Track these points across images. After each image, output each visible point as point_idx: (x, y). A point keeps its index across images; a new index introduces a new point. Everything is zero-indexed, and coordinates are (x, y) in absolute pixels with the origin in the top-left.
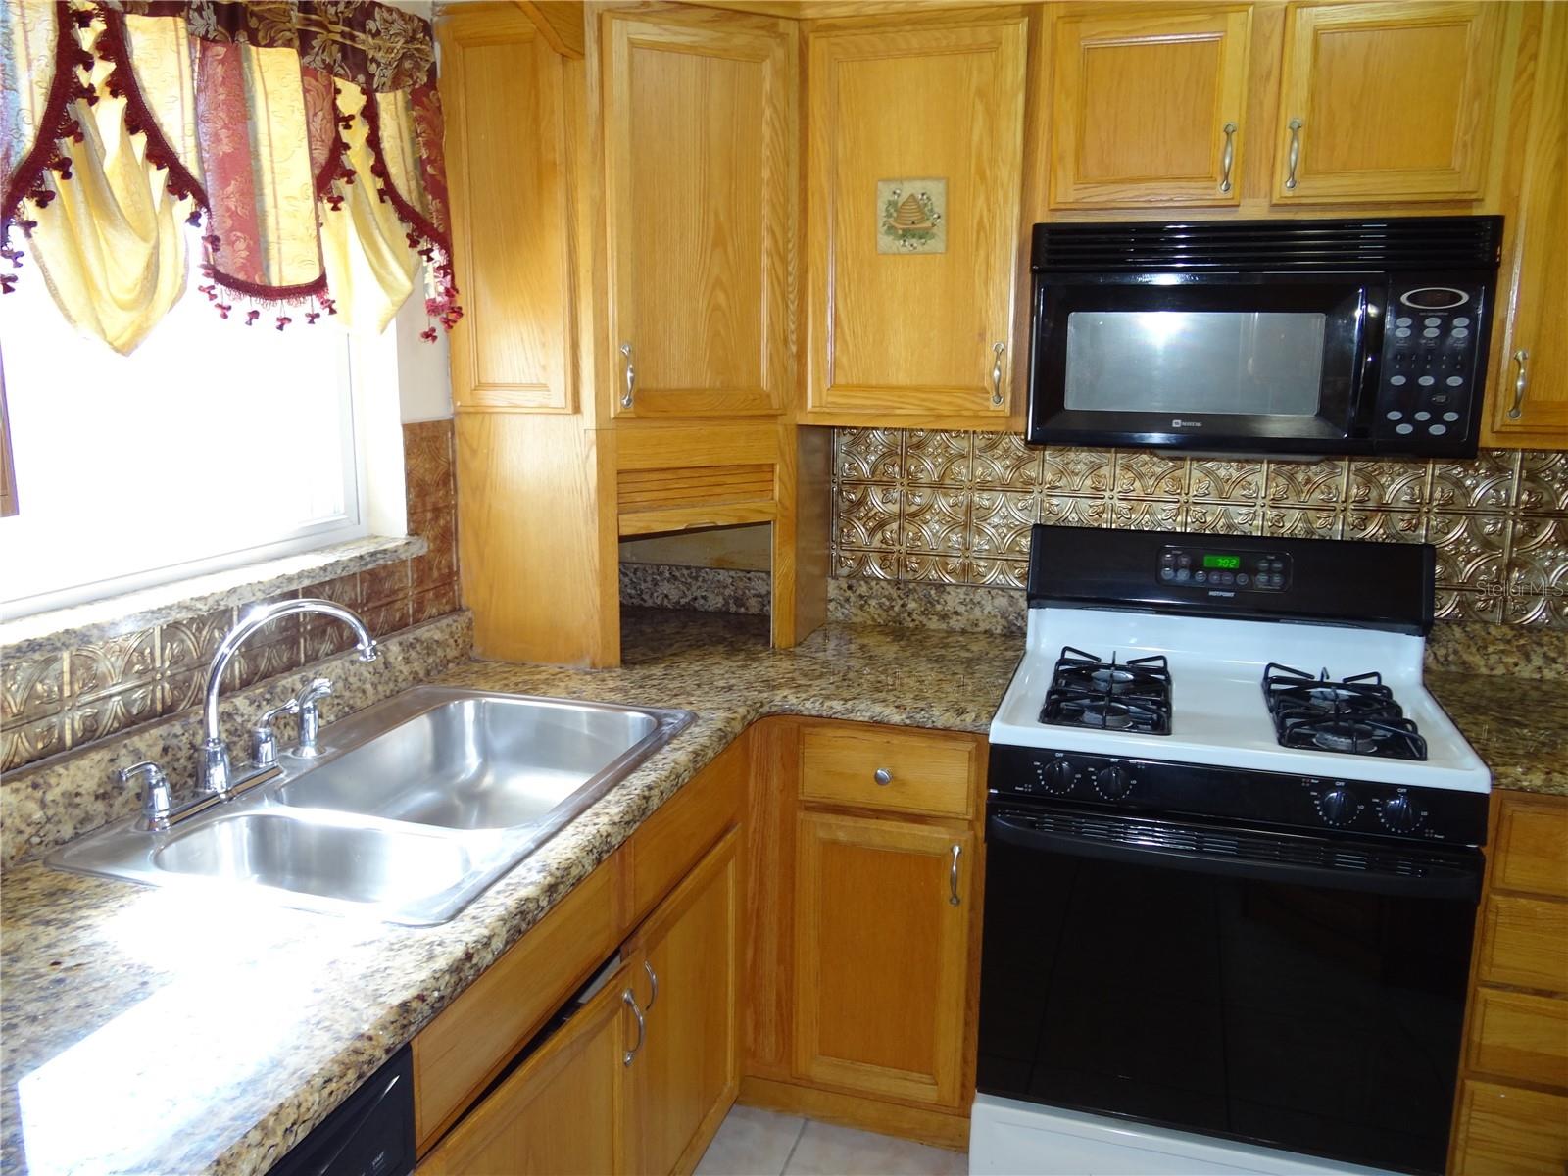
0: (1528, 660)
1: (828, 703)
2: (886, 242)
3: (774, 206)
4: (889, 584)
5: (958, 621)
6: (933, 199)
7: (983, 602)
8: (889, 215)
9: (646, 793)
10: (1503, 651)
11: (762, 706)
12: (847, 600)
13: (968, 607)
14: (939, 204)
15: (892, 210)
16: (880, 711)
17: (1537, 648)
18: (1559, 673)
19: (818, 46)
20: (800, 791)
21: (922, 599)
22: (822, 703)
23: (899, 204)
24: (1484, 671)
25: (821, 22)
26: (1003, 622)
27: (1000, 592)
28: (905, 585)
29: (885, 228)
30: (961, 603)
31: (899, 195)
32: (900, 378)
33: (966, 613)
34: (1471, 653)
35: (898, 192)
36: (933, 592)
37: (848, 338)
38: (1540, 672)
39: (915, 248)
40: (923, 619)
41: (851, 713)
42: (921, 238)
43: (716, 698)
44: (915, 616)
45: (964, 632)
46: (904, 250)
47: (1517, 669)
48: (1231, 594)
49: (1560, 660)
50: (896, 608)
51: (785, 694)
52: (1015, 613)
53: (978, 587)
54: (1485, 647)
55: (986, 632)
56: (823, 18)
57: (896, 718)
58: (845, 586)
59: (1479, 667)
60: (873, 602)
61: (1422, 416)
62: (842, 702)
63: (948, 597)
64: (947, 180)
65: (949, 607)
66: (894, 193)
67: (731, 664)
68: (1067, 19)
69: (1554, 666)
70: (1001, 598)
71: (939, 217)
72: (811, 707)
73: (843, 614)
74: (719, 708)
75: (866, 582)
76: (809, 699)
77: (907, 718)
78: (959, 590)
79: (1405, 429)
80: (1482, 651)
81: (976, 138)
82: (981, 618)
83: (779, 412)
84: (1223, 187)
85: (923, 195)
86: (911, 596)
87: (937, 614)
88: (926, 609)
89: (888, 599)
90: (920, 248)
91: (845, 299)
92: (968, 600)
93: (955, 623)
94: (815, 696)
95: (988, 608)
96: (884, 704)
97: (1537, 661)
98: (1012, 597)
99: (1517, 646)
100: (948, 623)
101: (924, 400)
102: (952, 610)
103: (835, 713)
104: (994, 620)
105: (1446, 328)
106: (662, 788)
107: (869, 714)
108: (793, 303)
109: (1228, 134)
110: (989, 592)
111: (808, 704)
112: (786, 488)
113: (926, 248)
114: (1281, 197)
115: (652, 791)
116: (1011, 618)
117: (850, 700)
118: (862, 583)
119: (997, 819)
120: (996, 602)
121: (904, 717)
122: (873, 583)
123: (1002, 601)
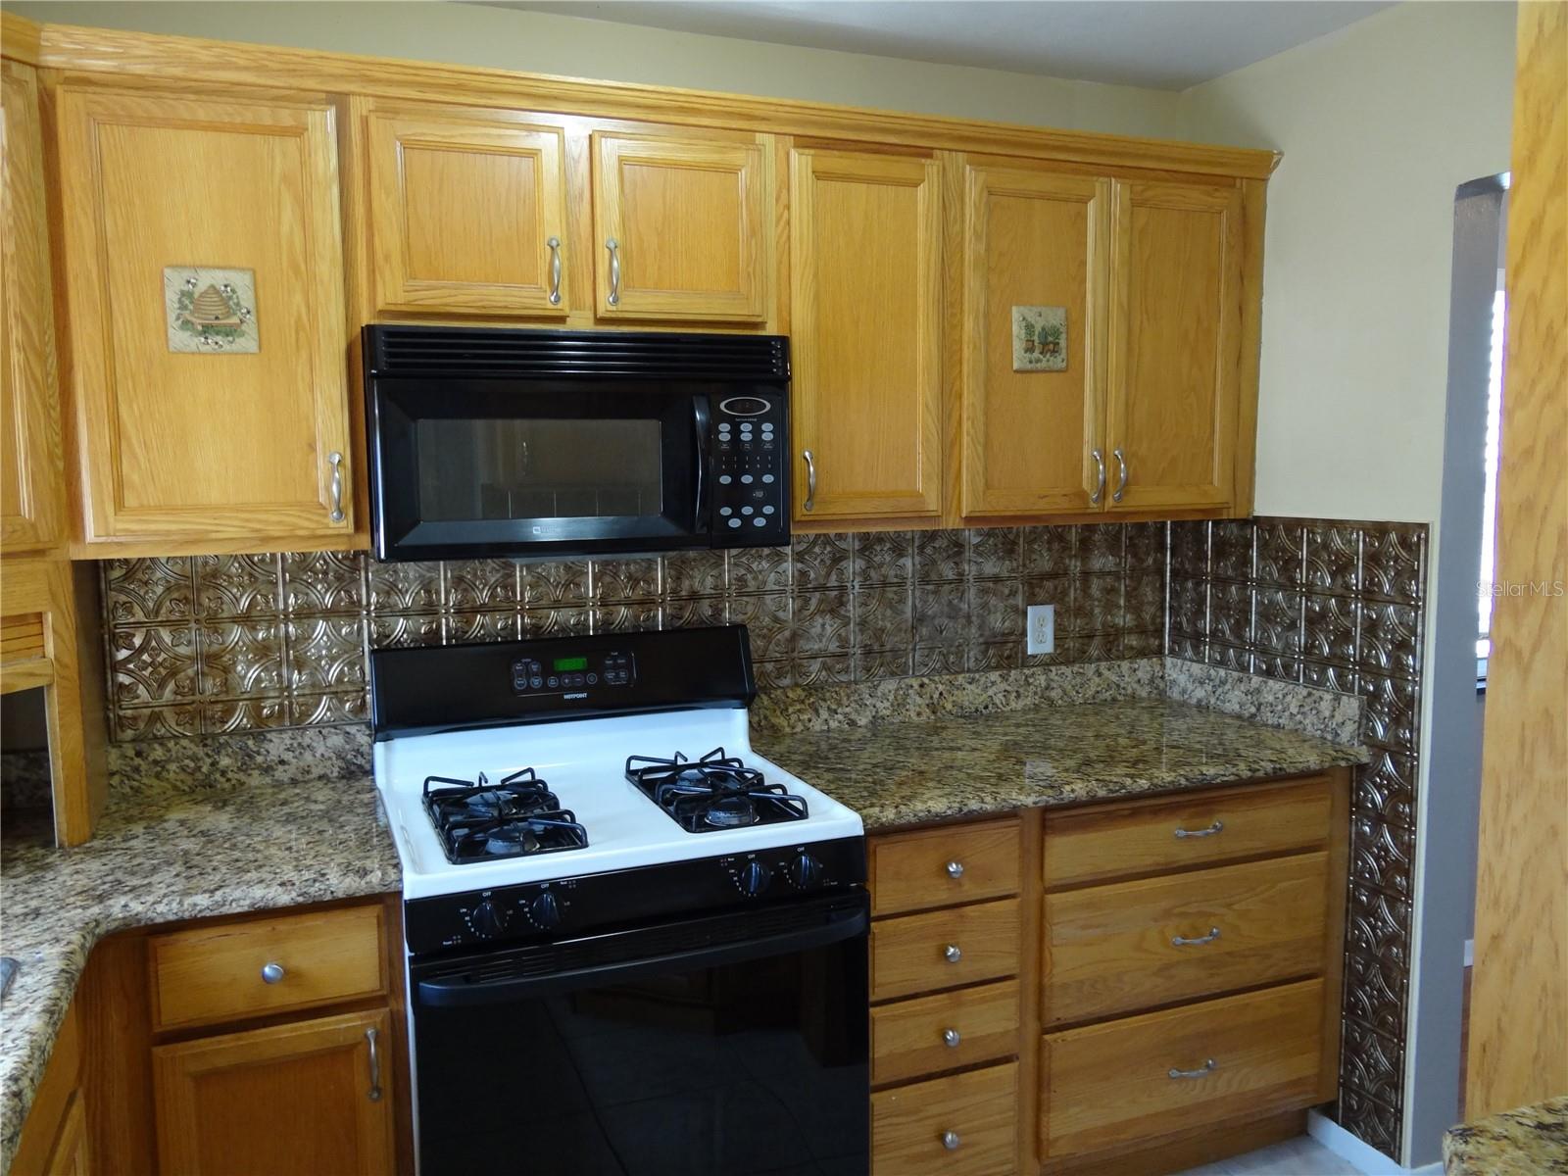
0: (818, 715)
1: (188, 901)
2: (180, 338)
3: (22, 288)
4: (192, 741)
5: (285, 771)
6: (239, 293)
7: (314, 744)
8: (183, 307)
9: (14, 1088)
10: (799, 711)
11: (97, 926)
12: (137, 770)
13: (297, 753)
14: (246, 299)
15: (187, 302)
16: (262, 895)
17: (822, 703)
18: (840, 722)
19: (68, 104)
20: (155, 1022)
21: (237, 753)
22: (181, 903)
23: (196, 296)
24: (788, 730)
25: (68, 74)
26: (340, 763)
27: (333, 730)
28: (213, 739)
29: (180, 322)
30: (288, 750)
31: (194, 285)
32: (214, 496)
33: (294, 761)
34: (777, 716)
35: (193, 281)
36: (250, 743)
37: (138, 450)
38: (828, 724)
39: (221, 346)
40: (242, 777)
41: (224, 905)
42: (227, 335)
43: (25, 931)
44: (230, 775)
45: (294, 782)
46: (204, 348)
47: (811, 724)
48: (584, 695)
49: (839, 711)
50: (204, 769)
51: (123, 903)
52: (353, 750)
53: (305, 729)
54: (787, 710)
55: (320, 778)
56: (70, 70)
57: (284, 898)
58: (131, 753)
59: (784, 727)
60: (173, 767)
61: (747, 510)
62: (207, 895)
63: (270, 746)
64: (254, 272)
65: (273, 757)
66: (189, 282)
67: (14, 881)
68: (379, 114)
69: (836, 716)
70: (335, 737)
71: (248, 312)
72: (166, 910)
73: (131, 788)
74: (41, 943)
75: (161, 744)
76: (160, 902)
77: (299, 896)
78: (284, 736)
79: (735, 523)
80: (785, 713)
81: (285, 229)
82: (312, 763)
83: (50, 545)
84: (552, 298)
85: (226, 286)
86: (223, 752)
87: (259, 767)
88: (244, 764)
89: (192, 760)
90: (227, 347)
91: (131, 406)
92: (295, 745)
93: (281, 774)
94: (165, 896)
95: (320, 750)
96: (264, 885)
97: (824, 714)
98: (348, 733)
99: (809, 704)
100: (273, 776)
101: (248, 520)
102: (276, 759)
103: (200, 911)
104: (330, 762)
105: (757, 432)
106: (30, 1074)
107: (248, 902)
108: (54, 409)
109: (552, 248)
110: (320, 732)
111: (161, 908)
112: (63, 641)
113: (235, 347)
114: (607, 311)
115: (20, 1082)
116: (349, 757)
117: (216, 889)
118: (156, 746)
119: (425, 985)
120: (330, 742)
121: (294, 894)
122: (171, 744)
123: (336, 740)
